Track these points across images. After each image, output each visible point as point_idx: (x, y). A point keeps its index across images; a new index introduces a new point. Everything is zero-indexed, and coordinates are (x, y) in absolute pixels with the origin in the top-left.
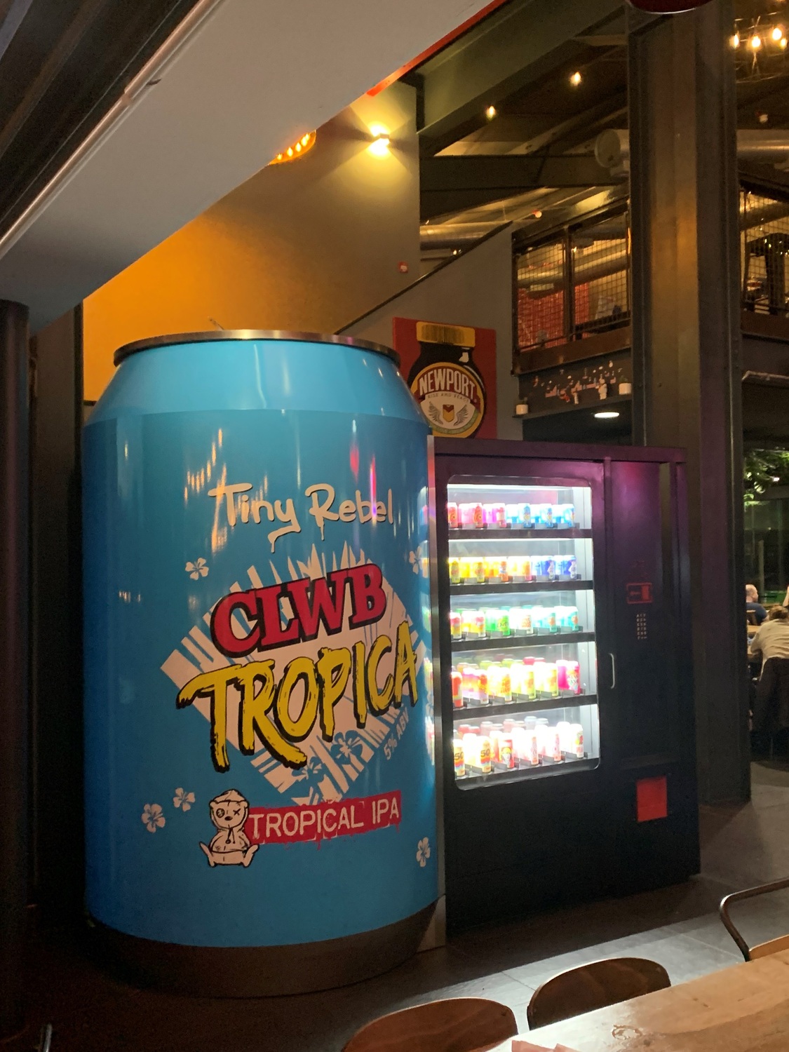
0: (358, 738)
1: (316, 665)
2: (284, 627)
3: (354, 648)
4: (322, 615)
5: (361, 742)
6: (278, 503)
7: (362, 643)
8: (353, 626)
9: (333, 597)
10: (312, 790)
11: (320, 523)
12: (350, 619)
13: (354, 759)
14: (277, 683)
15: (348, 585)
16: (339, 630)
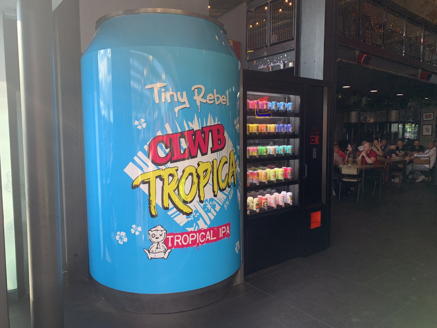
0: (214, 201)
1: (196, 169)
2: (182, 152)
3: (213, 162)
4: (199, 147)
5: (215, 203)
6: (179, 93)
7: (216, 160)
8: (212, 152)
9: (204, 139)
10: (195, 224)
11: (198, 104)
12: (211, 148)
13: (212, 210)
14: (179, 177)
15: (210, 133)
16: (206, 154)
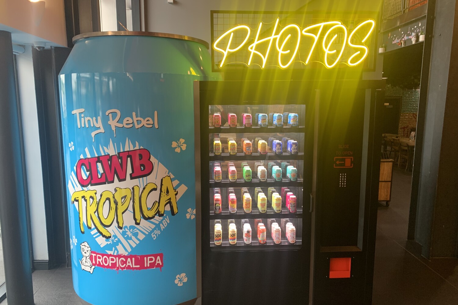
0: (136, 229)
1: (114, 195)
2: (99, 177)
3: (133, 188)
4: (116, 172)
5: (138, 231)
6: (94, 118)
7: (138, 186)
8: (132, 178)
9: (121, 165)
10: (114, 249)
11: (114, 129)
12: (131, 175)
13: (133, 238)
14: (98, 201)
15: (129, 159)
16: (125, 180)
